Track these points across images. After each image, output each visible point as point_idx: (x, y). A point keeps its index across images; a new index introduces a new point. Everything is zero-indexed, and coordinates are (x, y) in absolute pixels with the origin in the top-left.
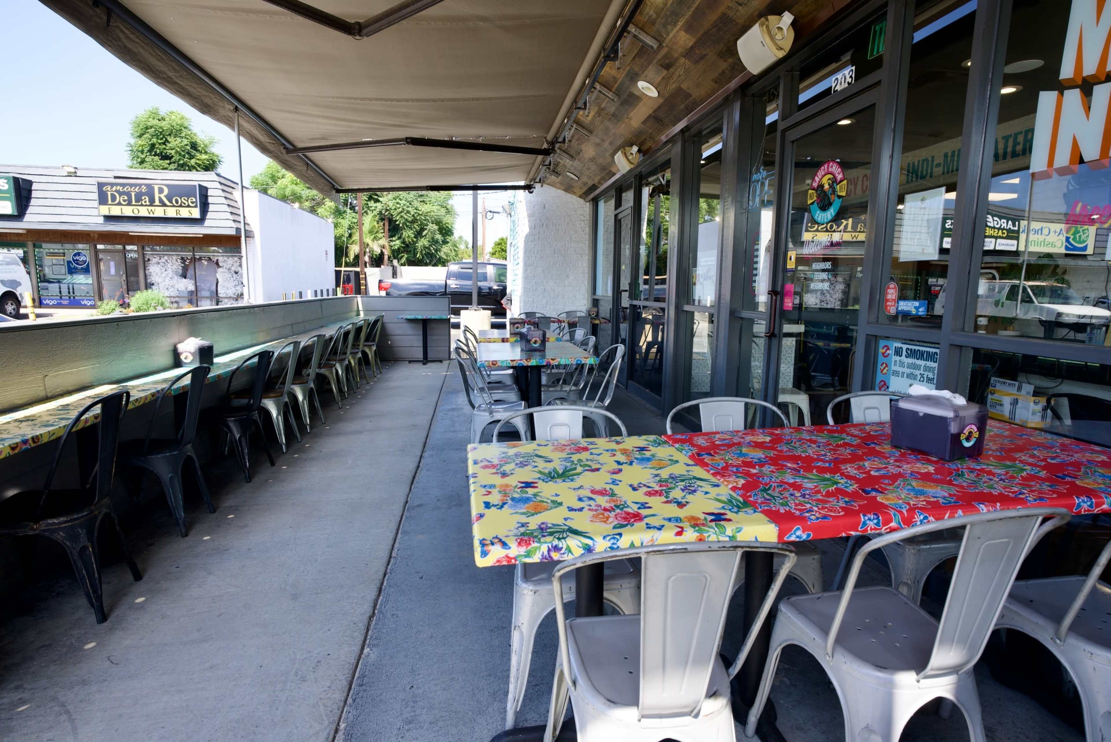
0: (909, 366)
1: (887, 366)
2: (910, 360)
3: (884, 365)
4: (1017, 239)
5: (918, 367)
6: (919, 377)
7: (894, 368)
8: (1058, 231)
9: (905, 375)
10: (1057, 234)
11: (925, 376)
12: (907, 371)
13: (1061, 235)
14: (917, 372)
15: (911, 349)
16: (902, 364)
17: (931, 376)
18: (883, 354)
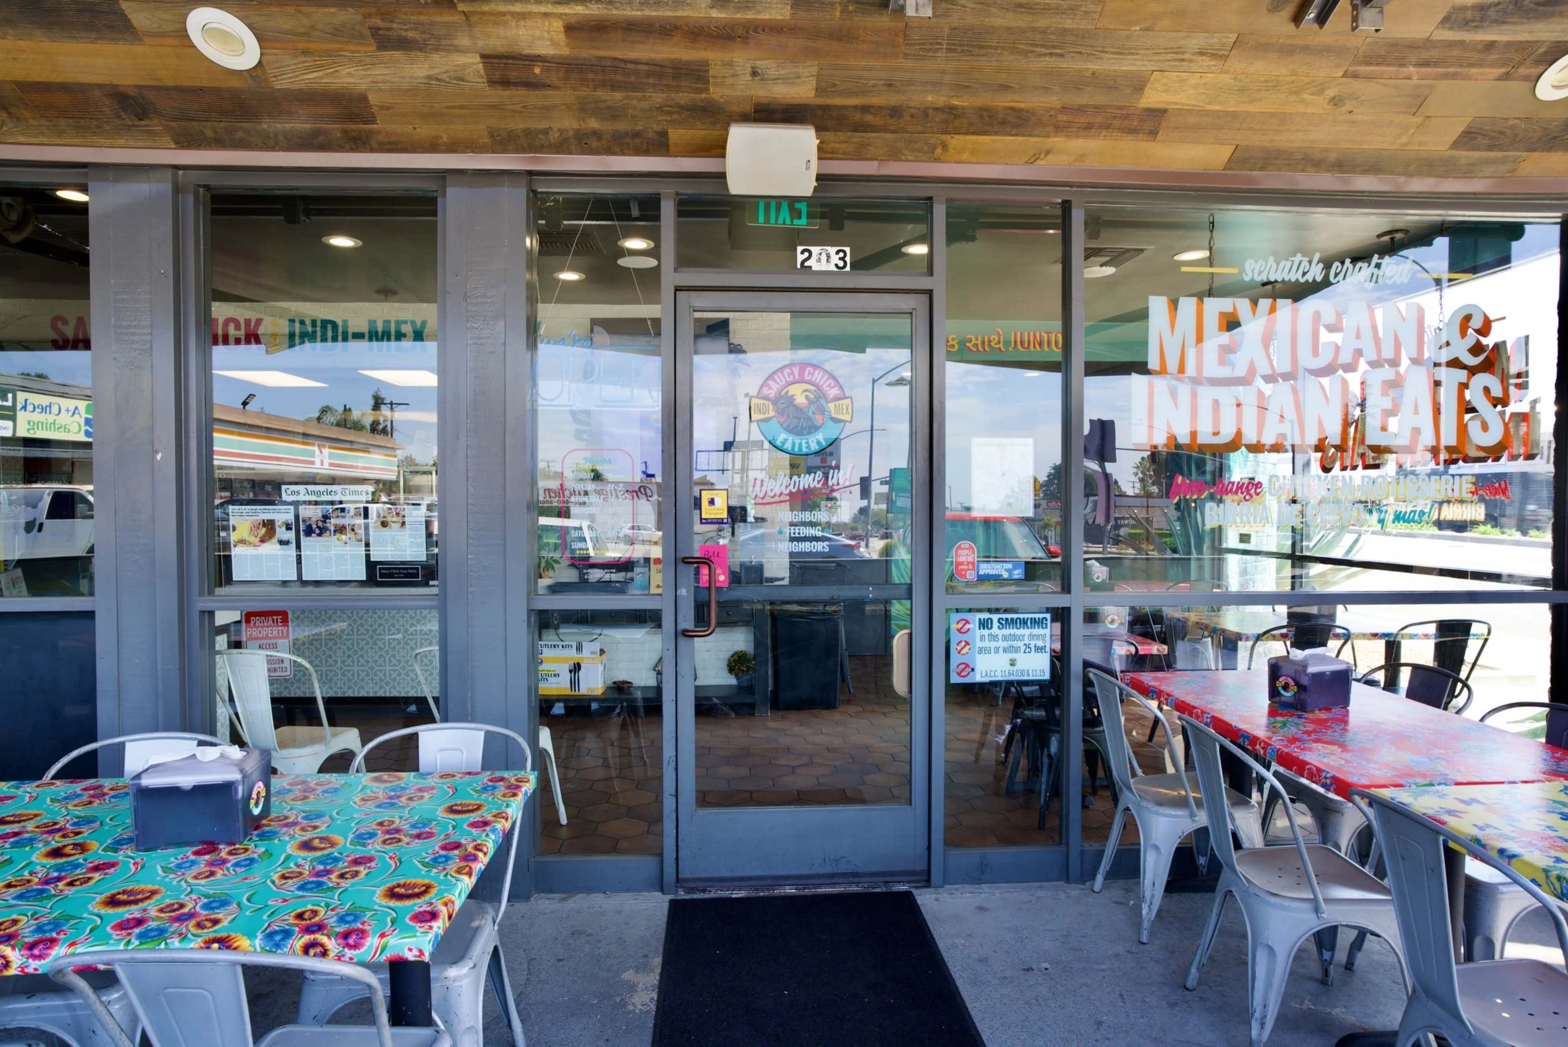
0: (1005, 639)
1: (967, 643)
2: (1007, 632)
3: (963, 644)
4: (13, 418)
5: (1020, 638)
6: (1023, 648)
7: (979, 644)
8: (72, 409)
9: (1001, 650)
10: (71, 413)
11: (1032, 646)
12: (1002, 644)
13: (76, 416)
14: (1020, 644)
15: (1007, 619)
16: (994, 638)
17: (1040, 644)
18: (959, 630)
